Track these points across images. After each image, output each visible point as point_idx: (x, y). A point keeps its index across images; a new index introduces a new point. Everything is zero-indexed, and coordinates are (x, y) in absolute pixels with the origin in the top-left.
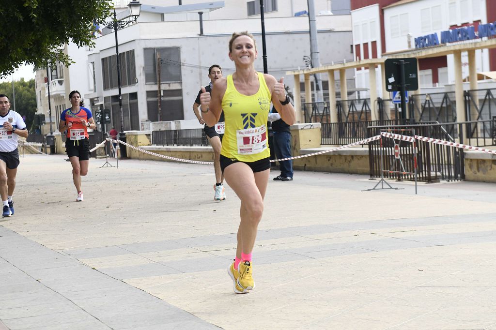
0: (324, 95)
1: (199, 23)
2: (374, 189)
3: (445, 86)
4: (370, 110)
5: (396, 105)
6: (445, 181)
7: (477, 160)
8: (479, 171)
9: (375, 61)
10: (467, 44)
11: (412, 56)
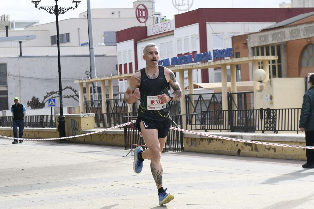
0: (99, 96)
1: (19, 48)
2: (127, 156)
4: (127, 107)
6: (172, 152)
7: (191, 138)
8: (192, 146)
10: (187, 66)
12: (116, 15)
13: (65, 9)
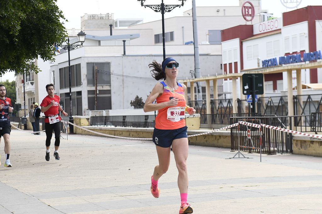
0: (203, 96)
1: (123, 47)
2: (233, 158)
3: (281, 92)
4: (232, 107)
5: (249, 103)
6: (280, 154)
7: (301, 141)
8: (302, 148)
9: (236, 75)
10: (296, 65)
11: (260, 72)
12: (221, 13)
13: (171, 7)
